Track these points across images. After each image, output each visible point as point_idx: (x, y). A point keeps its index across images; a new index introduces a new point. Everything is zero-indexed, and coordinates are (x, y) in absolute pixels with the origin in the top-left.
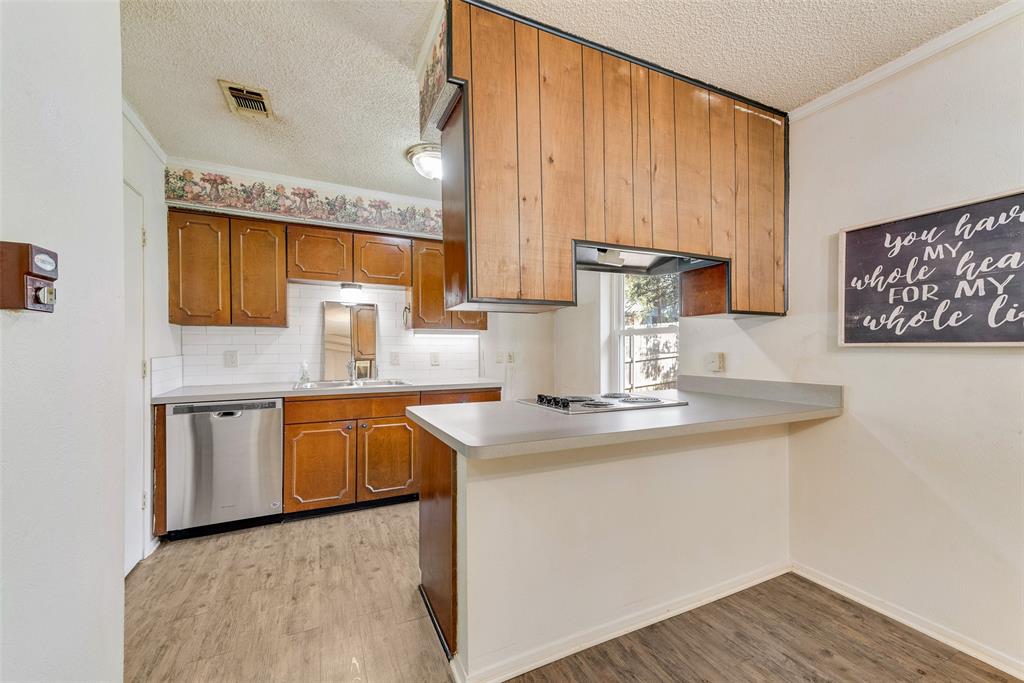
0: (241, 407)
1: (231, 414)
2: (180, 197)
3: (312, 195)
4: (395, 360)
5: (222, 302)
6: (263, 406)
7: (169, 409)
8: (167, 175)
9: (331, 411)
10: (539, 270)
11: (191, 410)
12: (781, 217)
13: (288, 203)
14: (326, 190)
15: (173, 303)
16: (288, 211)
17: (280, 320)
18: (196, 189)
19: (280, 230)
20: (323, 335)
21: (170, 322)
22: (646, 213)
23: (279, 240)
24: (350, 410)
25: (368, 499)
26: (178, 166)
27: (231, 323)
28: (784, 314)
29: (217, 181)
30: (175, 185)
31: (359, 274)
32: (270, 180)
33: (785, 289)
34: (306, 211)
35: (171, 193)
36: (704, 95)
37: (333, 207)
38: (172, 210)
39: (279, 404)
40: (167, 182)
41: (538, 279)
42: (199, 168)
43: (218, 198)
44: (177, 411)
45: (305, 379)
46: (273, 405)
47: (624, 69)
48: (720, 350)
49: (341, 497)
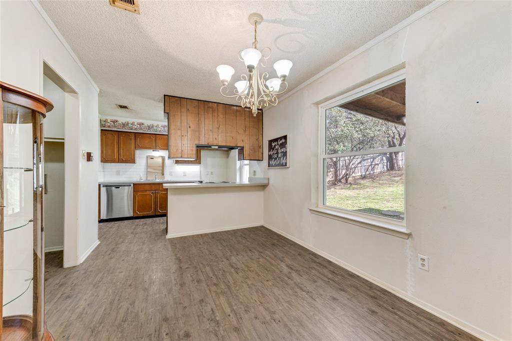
0: (121, 186)
1: (118, 188)
2: (104, 127)
3: (143, 124)
4: (171, 174)
5: (116, 156)
6: (128, 186)
7: (101, 186)
8: (101, 120)
9: (147, 187)
10: (186, 151)
11: (106, 186)
12: (261, 136)
13: (136, 127)
14: (147, 123)
15: (102, 157)
16: (136, 129)
17: (133, 161)
18: (109, 124)
19: (133, 135)
20: (147, 166)
21: (101, 162)
22: (217, 137)
23: (133, 137)
24: (154, 188)
25: (159, 214)
26: (104, 118)
27: (119, 162)
28: (262, 160)
29: (115, 122)
30: (102, 123)
31: (158, 147)
32: (130, 121)
33: (262, 153)
34: (141, 129)
35: (101, 125)
36: (235, 108)
37: (149, 127)
38: (102, 130)
39: (132, 185)
40: (101, 122)
41: (186, 153)
42: (110, 118)
43: (115, 127)
44: (103, 186)
45: (141, 179)
46: (130, 185)
47: (211, 104)
48: (254, 170)
49: (151, 213)
